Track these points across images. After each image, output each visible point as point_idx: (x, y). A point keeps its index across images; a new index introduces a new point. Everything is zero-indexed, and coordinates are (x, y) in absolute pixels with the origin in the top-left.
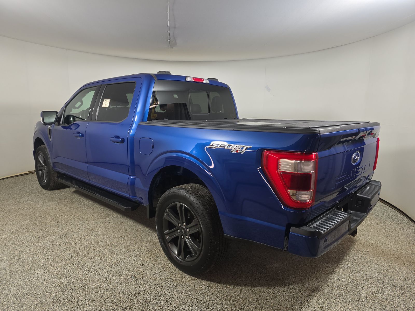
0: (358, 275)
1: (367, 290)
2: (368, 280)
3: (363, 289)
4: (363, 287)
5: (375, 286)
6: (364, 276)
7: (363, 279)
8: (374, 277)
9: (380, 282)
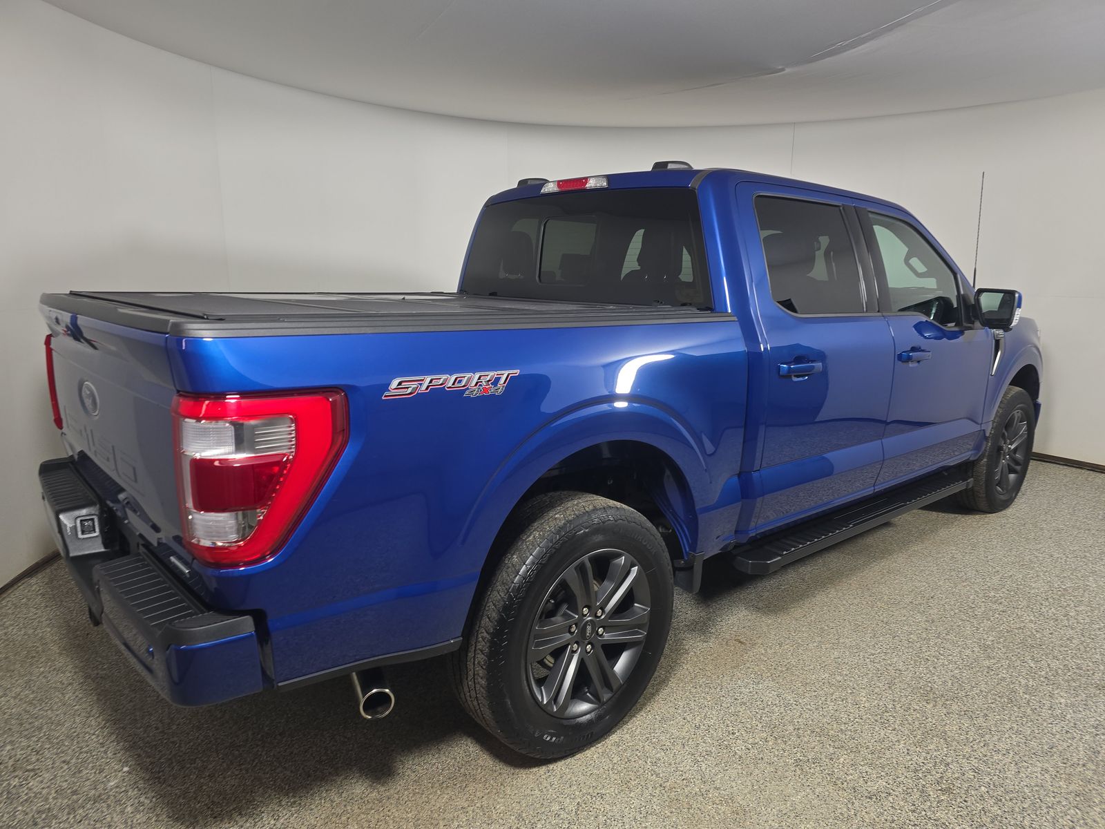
0: (112, 784)
1: (53, 768)
2: (75, 793)
3: (64, 762)
4: (66, 767)
5: (44, 792)
6: (97, 794)
7: (88, 783)
8: (69, 814)
9: (44, 816)
